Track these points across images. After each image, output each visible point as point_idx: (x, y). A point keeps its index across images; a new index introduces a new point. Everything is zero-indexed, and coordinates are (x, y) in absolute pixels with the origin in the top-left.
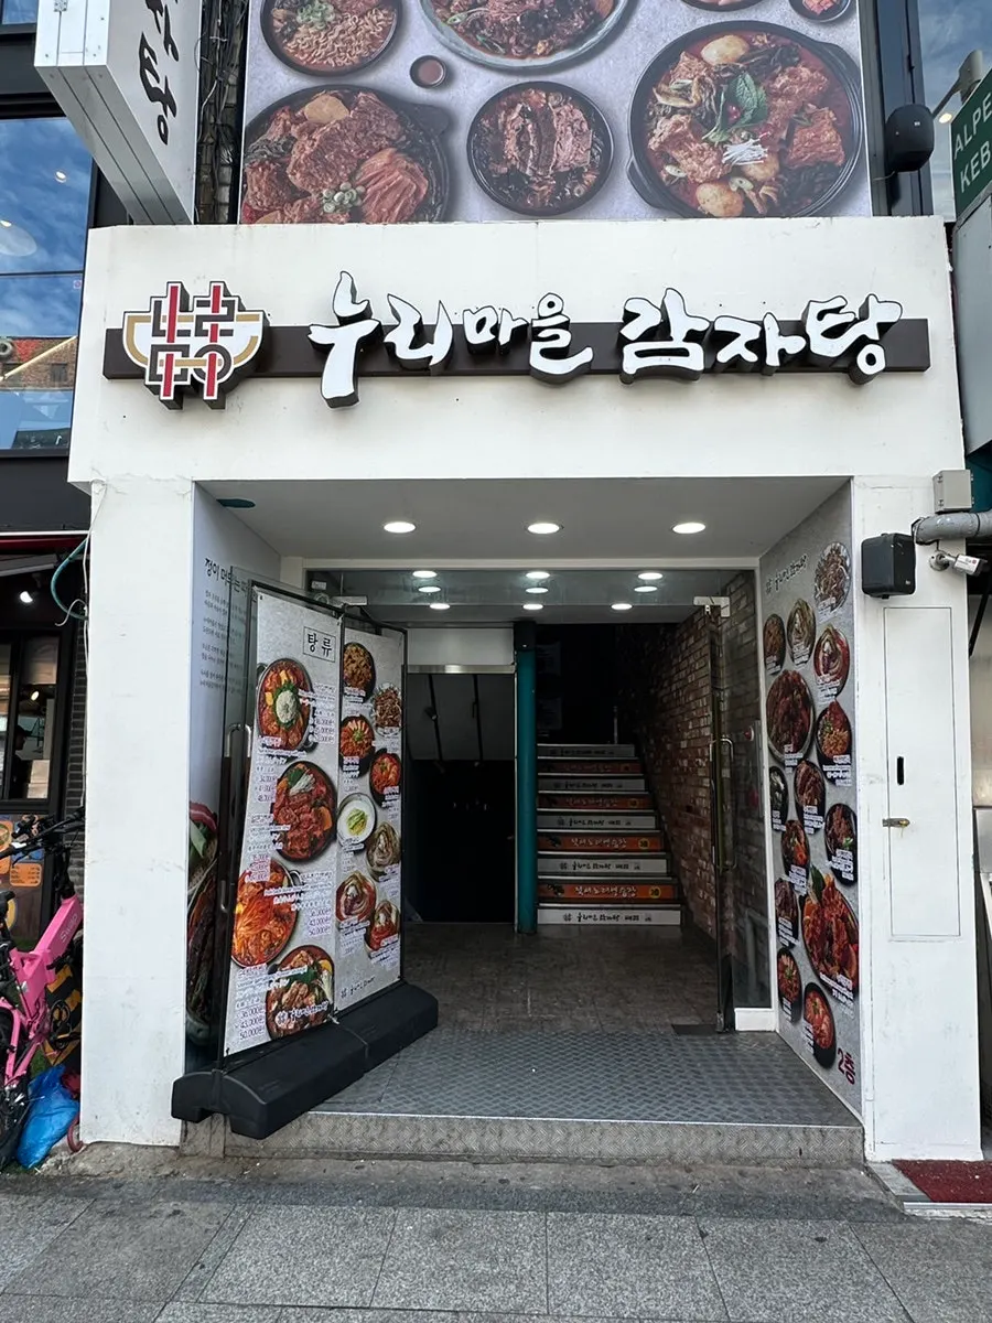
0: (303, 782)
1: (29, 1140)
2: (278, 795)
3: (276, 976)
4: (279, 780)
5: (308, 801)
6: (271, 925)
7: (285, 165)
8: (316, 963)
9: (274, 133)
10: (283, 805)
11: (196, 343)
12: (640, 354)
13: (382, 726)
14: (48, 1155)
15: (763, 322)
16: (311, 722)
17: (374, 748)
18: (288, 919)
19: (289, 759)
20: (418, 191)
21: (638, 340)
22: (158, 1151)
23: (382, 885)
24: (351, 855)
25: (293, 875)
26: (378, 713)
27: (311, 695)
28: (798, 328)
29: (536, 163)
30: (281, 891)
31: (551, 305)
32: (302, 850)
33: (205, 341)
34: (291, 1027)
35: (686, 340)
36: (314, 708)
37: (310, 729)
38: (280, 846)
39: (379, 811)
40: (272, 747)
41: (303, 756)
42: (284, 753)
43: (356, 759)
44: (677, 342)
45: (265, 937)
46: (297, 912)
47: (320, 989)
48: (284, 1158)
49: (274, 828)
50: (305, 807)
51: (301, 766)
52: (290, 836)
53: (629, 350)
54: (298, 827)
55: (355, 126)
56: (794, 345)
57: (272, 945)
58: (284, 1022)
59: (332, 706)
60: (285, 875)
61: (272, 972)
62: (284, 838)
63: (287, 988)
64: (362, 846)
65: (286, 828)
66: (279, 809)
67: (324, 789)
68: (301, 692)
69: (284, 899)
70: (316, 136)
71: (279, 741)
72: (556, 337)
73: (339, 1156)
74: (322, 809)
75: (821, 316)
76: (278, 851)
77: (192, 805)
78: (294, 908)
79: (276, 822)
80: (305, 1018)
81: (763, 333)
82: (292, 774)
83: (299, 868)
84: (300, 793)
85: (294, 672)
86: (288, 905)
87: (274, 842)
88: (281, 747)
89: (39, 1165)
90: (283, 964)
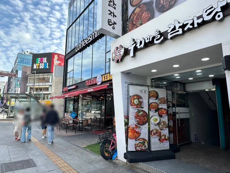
0: (141, 113)
1: (113, 157)
2: (136, 115)
3: (136, 142)
4: (136, 113)
5: (142, 116)
6: (136, 134)
7: (133, 21)
8: (144, 141)
9: (132, 18)
10: (137, 116)
11: (118, 54)
12: (171, 34)
13: (161, 104)
14: (114, 159)
15: (193, 19)
16: (142, 103)
17: (159, 108)
18: (139, 134)
19: (138, 110)
20: (149, 16)
21: (170, 32)
22: (124, 163)
23: (163, 131)
24: (154, 125)
25: (139, 127)
26: (160, 102)
27: (142, 100)
28: (201, 17)
29: (166, 2)
30: (137, 129)
31: (157, 31)
32: (141, 123)
33: (119, 53)
34: (140, 150)
35: (179, 28)
36: (143, 102)
37: (142, 105)
38: (137, 122)
39: (161, 118)
40: (134, 108)
41: (141, 109)
42: (137, 109)
43: (154, 109)
44: (177, 29)
45: (134, 136)
46: (140, 133)
47: (145, 145)
48: (137, 168)
49: (135, 120)
50: (142, 117)
51: (141, 111)
52: (139, 121)
53: (169, 34)
54: (140, 120)
55: (141, 10)
56: (200, 21)
57: (136, 137)
58: (138, 149)
59: (146, 101)
60: (138, 127)
61: (136, 141)
62: (138, 121)
63: (139, 144)
64: (157, 124)
65: (138, 120)
66: (136, 117)
67: (145, 114)
68: (139, 99)
69: (138, 130)
70: (136, 15)
71: (135, 107)
72: (158, 37)
73: (143, 170)
74: (145, 117)
75: (206, 12)
76: (137, 123)
77: (124, 116)
78: (140, 132)
79: (136, 119)
80: (142, 149)
81: (193, 21)
82: (139, 111)
83: (141, 126)
84: (140, 114)
85: (138, 96)
86: (139, 131)
87: (136, 122)
88: (136, 108)
89: (113, 160)
90: (138, 140)
